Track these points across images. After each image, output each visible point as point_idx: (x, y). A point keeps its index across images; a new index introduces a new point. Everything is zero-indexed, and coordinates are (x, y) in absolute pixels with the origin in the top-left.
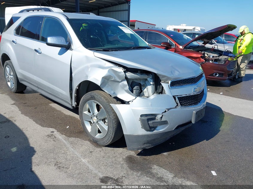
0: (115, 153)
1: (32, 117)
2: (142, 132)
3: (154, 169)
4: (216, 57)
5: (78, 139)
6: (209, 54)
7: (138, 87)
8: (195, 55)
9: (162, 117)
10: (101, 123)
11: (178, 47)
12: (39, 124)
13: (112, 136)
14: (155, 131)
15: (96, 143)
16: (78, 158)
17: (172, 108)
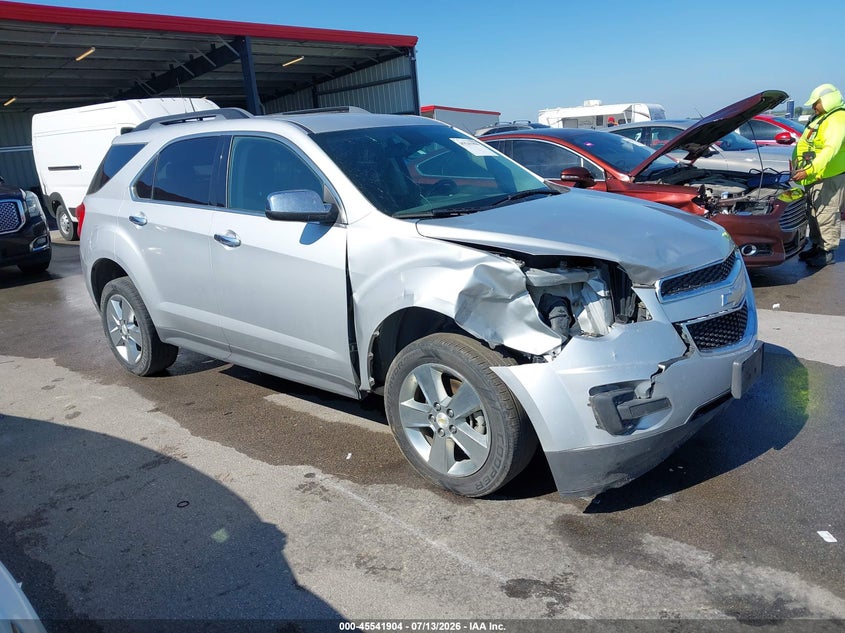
0: (518, 515)
1: (228, 441)
2: (600, 438)
3: (649, 544)
4: (740, 194)
5: (392, 486)
6: (717, 188)
7: (562, 308)
8: (673, 198)
9: (651, 390)
10: (464, 427)
11: (615, 178)
12: (259, 458)
13: (505, 463)
14: (636, 432)
15: (452, 491)
16: (415, 538)
17: (677, 360)
